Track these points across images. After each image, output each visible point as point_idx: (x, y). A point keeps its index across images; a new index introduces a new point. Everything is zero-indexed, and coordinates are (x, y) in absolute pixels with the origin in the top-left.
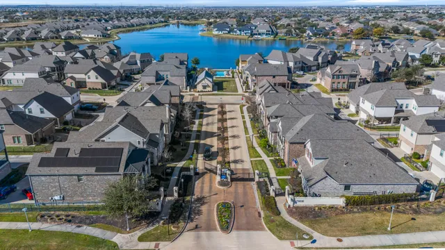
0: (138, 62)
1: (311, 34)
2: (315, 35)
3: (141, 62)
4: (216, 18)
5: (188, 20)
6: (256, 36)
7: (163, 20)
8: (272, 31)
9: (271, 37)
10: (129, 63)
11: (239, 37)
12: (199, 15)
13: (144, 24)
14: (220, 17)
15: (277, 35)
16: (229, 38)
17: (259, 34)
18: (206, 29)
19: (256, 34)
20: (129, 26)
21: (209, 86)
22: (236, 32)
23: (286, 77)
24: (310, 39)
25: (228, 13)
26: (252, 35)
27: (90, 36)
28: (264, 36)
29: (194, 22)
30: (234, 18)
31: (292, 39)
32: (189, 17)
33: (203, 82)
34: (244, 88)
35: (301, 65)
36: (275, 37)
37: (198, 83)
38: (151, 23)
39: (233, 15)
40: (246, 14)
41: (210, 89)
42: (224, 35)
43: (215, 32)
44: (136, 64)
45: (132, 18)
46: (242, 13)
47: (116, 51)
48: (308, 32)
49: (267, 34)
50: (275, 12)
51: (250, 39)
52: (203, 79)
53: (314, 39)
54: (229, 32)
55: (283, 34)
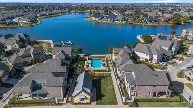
0: (32, 55)
1: (147, 21)
2: (149, 21)
3: (34, 55)
4: (94, 9)
5: (81, 11)
6: (116, 21)
7: (68, 11)
8: (125, 19)
9: (124, 22)
10: (23, 56)
11: (107, 22)
12: (86, 8)
13: (58, 13)
14: (96, 9)
15: (127, 21)
16: (101, 23)
17: (118, 20)
18: (89, 16)
19: (116, 20)
20: (50, 14)
21: (86, 98)
22: (105, 19)
23: (168, 87)
24: (146, 23)
25: (100, 7)
26: (114, 21)
27: (24, 22)
28: (121, 22)
29: (83, 12)
30: (103, 10)
31: (137, 23)
32: (81, 9)
33: (81, 94)
34: (124, 98)
35: (162, 57)
36: (127, 22)
37: (75, 96)
38: (62, 13)
39: (102, 8)
40: (108, 7)
41: (88, 101)
42: (98, 21)
43: (94, 19)
44: (31, 56)
45: (54, 10)
46: (106, 7)
47: (25, 39)
48: (145, 19)
49: (122, 20)
50: (121, 6)
51: (113, 23)
52: (81, 92)
53: (149, 23)
54: (101, 19)
55: (131, 21)
